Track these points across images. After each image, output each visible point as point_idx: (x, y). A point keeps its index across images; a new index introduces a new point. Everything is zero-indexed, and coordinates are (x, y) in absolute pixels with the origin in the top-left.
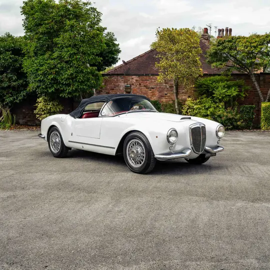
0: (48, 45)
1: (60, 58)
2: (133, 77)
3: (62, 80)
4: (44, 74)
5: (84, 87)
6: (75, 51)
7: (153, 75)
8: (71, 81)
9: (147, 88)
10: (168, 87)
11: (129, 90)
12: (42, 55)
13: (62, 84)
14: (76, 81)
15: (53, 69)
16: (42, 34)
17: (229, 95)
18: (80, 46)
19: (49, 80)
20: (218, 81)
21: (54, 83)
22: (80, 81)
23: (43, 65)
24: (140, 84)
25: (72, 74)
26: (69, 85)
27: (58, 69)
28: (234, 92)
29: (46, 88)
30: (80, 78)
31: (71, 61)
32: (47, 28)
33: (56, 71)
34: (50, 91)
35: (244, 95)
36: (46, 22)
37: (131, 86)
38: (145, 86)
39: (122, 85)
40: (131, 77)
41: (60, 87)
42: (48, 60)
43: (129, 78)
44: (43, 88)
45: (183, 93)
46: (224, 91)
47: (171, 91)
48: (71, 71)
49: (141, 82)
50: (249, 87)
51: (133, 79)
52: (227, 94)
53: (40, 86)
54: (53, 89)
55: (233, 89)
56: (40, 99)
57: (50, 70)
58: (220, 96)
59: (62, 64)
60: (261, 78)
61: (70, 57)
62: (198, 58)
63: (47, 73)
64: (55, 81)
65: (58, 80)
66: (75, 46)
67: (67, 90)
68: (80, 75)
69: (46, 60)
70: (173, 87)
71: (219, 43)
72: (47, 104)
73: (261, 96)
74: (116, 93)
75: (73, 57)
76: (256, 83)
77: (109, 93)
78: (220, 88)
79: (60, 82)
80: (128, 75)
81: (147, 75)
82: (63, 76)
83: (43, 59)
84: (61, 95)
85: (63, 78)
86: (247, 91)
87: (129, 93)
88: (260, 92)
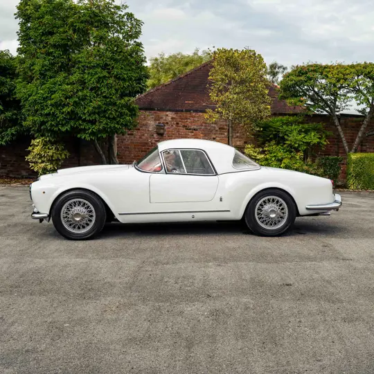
0: (62, 63)
1: (82, 82)
2: (168, 113)
3: (84, 114)
4: (56, 105)
5: (116, 126)
6: (105, 73)
7: (196, 111)
8: (97, 116)
9: (187, 129)
10: (217, 129)
11: (162, 131)
12: (51, 77)
13: (84, 120)
14: (104, 116)
15: (70, 97)
16: (54, 46)
17: (307, 143)
18: (113, 67)
19: (63, 113)
21: (70, 119)
22: (111, 116)
23: (55, 92)
24: (177, 124)
25: (99, 107)
26: (93, 122)
27: (79, 98)
28: (313, 138)
29: (57, 125)
30: (111, 114)
31: (99, 88)
32: (62, 39)
33: (75, 102)
34: (64, 129)
35: (325, 143)
36: (61, 30)
37: (164, 126)
38: (184, 126)
39: (152, 124)
40: (165, 113)
41: (80, 125)
42: (63, 85)
43: (162, 114)
44: (52, 125)
45: (237, 137)
46: (299, 137)
47: (221, 134)
48: (97, 102)
49: (179, 120)
50: (330, 133)
51: (167, 115)
52: (305, 141)
53: (47, 122)
54: (67, 128)
55: (313, 134)
56: (38, 141)
57: (66, 99)
58: (295, 143)
59: (85, 92)
60: (341, 121)
61: (98, 82)
62: (267, 92)
63: (60, 104)
64: (73, 116)
65: (78, 114)
66: (105, 67)
67: (89, 129)
68: (110, 107)
69: (59, 85)
70: (224, 129)
71: (300, 72)
72: (49, 148)
73: (345, 145)
74: (143, 135)
75: (103, 82)
76: (339, 127)
77: (132, 134)
78: (295, 133)
79: (80, 118)
80: (162, 110)
81: (188, 111)
82: (85, 108)
83: (55, 84)
84: (79, 136)
85: (86, 111)
86: (327, 137)
87: (161, 135)
88: (344, 139)
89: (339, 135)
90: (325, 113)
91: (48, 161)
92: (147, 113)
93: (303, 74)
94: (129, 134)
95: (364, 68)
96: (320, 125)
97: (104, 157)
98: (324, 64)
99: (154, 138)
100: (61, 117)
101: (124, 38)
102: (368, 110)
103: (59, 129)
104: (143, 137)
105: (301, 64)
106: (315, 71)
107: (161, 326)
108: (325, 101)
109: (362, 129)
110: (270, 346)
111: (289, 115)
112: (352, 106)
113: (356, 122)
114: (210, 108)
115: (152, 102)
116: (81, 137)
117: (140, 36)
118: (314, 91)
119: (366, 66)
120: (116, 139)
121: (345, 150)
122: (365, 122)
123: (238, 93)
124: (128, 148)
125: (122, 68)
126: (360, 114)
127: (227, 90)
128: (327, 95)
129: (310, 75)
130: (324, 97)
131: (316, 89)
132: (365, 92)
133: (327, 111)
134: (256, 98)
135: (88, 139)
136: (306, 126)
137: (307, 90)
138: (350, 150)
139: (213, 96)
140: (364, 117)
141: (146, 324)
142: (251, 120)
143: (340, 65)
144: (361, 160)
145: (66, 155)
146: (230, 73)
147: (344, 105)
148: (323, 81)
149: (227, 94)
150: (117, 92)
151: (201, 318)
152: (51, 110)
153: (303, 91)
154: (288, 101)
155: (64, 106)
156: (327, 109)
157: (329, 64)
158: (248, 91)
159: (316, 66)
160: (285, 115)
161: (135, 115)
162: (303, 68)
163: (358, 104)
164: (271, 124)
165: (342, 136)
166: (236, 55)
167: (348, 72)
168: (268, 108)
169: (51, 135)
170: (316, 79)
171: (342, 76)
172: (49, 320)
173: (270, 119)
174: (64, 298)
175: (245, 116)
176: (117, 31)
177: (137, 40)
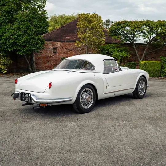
0: (10, 19)
1: (19, 28)
2: (58, 42)
5: (35, 48)
6: (29, 24)
7: (70, 42)
9: (67, 50)
10: (81, 50)
11: (55, 51)
12: (4, 26)
13: (20, 46)
14: (29, 44)
15: (13, 35)
17: (121, 56)
18: (33, 21)
19: (10, 42)
20: (113, 47)
22: (32, 44)
23: (6, 33)
24: (63, 47)
25: (27, 39)
26: (24, 47)
27: (17, 36)
28: (124, 54)
29: (7, 48)
31: (27, 31)
33: (15, 37)
34: (9, 50)
35: (129, 56)
37: (57, 48)
38: (66, 49)
39: (51, 48)
40: (56, 43)
41: (18, 48)
43: (55, 43)
44: (4, 48)
46: (118, 54)
47: (83, 52)
48: (26, 37)
50: (132, 52)
51: (58, 44)
53: (2, 46)
54: (12, 49)
55: (124, 52)
57: (11, 36)
58: (116, 56)
59: (20, 32)
60: (137, 46)
61: (26, 28)
62: (103, 33)
63: (8, 38)
64: (14, 44)
65: (17, 43)
66: (30, 21)
67: (22, 50)
68: (32, 40)
69: (8, 29)
70: (84, 50)
71: (118, 24)
72: (3, 59)
73: (138, 57)
74: (47, 53)
75: (28, 28)
76: (136, 49)
77: (42, 52)
78: (116, 52)
79: (18, 45)
80: (55, 41)
81: (67, 42)
82: (20, 40)
83: (6, 29)
84: (17, 53)
85: (21, 42)
86: (130, 54)
87: (55, 53)
88: (138, 54)
89: (136, 53)
90: (129, 43)
91: (2, 65)
92: (49, 42)
93: (119, 25)
94: (40, 52)
95: (146, 22)
96: (127, 48)
97: (28, 63)
98: (129, 21)
99: (52, 54)
100: (9, 44)
101: (38, 8)
102: (148, 41)
103: (8, 50)
104: (47, 54)
105: (118, 21)
106: (125, 24)
107: (58, 131)
108: (129, 37)
109: (146, 50)
110: (102, 137)
111: (113, 43)
112: (141, 40)
113: (143, 47)
114: (77, 40)
115: (50, 37)
116: (18, 54)
117: (46, 7)
118: (124, 33)
119: (147, 22)
120: (34, 55)
121: (138, 59)
122: (147, 47)
123: (90, 34)
124: (40, 59)
125: (37, 22)
126: (145, 43)
127: (85, 32)
128: (130, 34)
129: (122, 25)
130: (129, 35)
131: (125, 32)
132: (147, 33)
133: (130, 42)
134: (98, 36)
135: (22, 54)
136: (121, 48)
137: (121, 32)
138: (140, 59)
139: (79, 35)
140: (147, 44)
141: (52, 131)
142: (96, 46)
143: (136, 21)
144: (145, 64)
145: (11, 62)
146: (87, 24)
147: (138, 39)
148: (129, 28)
149: (85, 34)
150: (35, 33)
151: (75, 128)
152: (4, 41)
153: (119, 33)
154: (113, 37)
155: (10, 39)
156: (130, 41)
157: (131, 21)
158: (95, 32)
159: (125, 21)
160: (112, 43)
161: (43, 43)
162: (119, 22)
163: (144, 39)
164: (105, 48)
165: (137, 53)
166: (89, 16)
167: (139, 24)
168: (104, 41)
169: (4, 53)
170: (125, 28)
171: (137, 26)
172: (10, 130)
173: (105, 45)
174: (16, 122)
175: (94, 44)
176: (35, 5)
177: (44, 9)
